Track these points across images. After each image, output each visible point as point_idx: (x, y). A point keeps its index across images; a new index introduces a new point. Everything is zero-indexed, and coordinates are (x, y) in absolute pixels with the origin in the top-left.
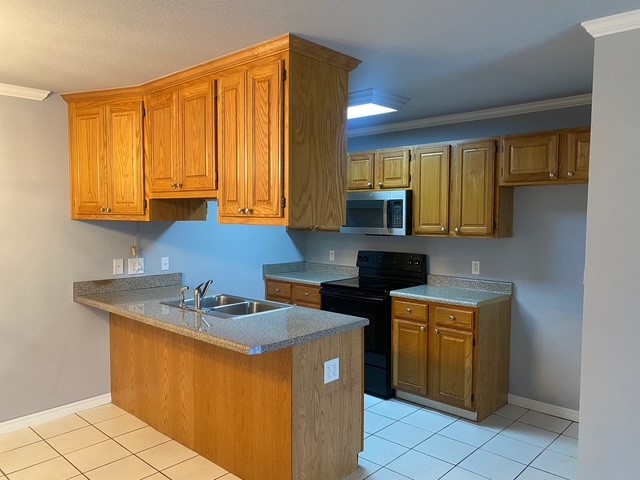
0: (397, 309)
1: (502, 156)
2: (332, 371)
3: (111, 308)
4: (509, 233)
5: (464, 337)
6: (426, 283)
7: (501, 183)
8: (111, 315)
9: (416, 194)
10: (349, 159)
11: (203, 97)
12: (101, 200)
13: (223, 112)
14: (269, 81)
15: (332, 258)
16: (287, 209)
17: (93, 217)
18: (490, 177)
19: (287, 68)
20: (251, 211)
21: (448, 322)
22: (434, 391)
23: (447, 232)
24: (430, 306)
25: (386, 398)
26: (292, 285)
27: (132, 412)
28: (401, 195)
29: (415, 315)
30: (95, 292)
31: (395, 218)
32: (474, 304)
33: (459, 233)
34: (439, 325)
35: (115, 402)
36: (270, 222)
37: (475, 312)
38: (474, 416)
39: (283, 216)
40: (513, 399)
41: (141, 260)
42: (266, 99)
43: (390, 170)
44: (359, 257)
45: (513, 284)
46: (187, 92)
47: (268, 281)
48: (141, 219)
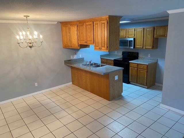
0: (131, 65)
1: (155, 31)
2: (116, 78)
3: (71, 65)
4: (157, 48)
5: (145, 71)
6: (138, 59)
7: (155, 37)
8: (71, 67)
9: (136, 39)
10: (120, 30)
11: (91, 25)
12: (69, 44)
13: (95, 28)
14: (104, 23)
15: (116, 53)
16: (108, 48)
17: (68, 48)
18: (152, 36)
19: (108, 21)
20: (101, 48)
21: (141, 68)
22: (138, 82)
23: (143, 48)
24: (138, 64)
25: (128, 84)
26: (107, 60)
27: (77, 86)
28: (132, 39)
29: (135, 66)
30: (68, 62)
31: (131, 44)
32: (147, 64)
33: (145, 48)
34: (140, 68)
35: (73, 84)
36: (105, 50)
37: (147, 66)
38: (147, 87)
39: (107, 50)
40: (156, 84)
41: (76, 55)
42: (104, 27)
43: (130, 33)
44: (122, 53)
45: (157, 59)
46: (87, 23)
47: (101, 59)
48: (78, 48)
